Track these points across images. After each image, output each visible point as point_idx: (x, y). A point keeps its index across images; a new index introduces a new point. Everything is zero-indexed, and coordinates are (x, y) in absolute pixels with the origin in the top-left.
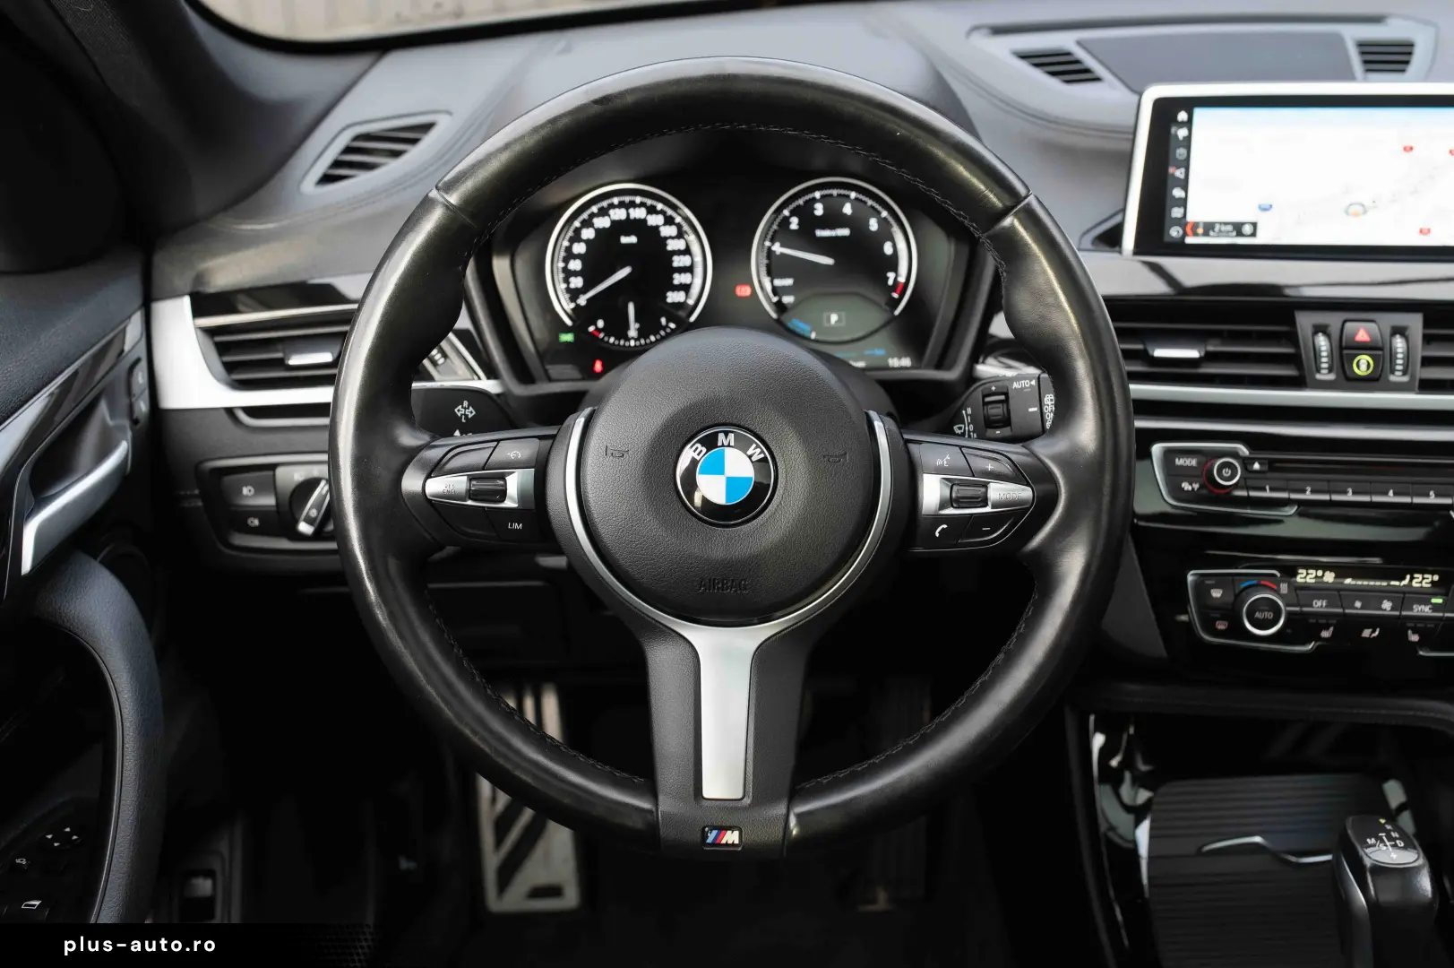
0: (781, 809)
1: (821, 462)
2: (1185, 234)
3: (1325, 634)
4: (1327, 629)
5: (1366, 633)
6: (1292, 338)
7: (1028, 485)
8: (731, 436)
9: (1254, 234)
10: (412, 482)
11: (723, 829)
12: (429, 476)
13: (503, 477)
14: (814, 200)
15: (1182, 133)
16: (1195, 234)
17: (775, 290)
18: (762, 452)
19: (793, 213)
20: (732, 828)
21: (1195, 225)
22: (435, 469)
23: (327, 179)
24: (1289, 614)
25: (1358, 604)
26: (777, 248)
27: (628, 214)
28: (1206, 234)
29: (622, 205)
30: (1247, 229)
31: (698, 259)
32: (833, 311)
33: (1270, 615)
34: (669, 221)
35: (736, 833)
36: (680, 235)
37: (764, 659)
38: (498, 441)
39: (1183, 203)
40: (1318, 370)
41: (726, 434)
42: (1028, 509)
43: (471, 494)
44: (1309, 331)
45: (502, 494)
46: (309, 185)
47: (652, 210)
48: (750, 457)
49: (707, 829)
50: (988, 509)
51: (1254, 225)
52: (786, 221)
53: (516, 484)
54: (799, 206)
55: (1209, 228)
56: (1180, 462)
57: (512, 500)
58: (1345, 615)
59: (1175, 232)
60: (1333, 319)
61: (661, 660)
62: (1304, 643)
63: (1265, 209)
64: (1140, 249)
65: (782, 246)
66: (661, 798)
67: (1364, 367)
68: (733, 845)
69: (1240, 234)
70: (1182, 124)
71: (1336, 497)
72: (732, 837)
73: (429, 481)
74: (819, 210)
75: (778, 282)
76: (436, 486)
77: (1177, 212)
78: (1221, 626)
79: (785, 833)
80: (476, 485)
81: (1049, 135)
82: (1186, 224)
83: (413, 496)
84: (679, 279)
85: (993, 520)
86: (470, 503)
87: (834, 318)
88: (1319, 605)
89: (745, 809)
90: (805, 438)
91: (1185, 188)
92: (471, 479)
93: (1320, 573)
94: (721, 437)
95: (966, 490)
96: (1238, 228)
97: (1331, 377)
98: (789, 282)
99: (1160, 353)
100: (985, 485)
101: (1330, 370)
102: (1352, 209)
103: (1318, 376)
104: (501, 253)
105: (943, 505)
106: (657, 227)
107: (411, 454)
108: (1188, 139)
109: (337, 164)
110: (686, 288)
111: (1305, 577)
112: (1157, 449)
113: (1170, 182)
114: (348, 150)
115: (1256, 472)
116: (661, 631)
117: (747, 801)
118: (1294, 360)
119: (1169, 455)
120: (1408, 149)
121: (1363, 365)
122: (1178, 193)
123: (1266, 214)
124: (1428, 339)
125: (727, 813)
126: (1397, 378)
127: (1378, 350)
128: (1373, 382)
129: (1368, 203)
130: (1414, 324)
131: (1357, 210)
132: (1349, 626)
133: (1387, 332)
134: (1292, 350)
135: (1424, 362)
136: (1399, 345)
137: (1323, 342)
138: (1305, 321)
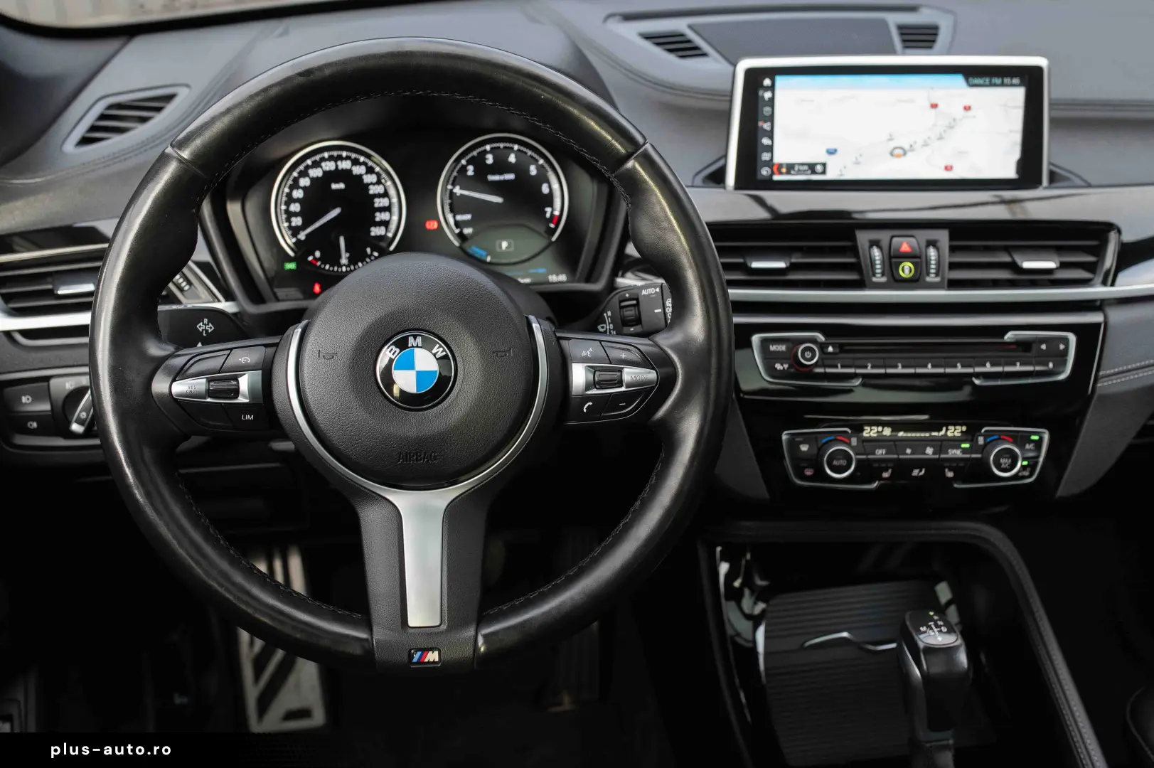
0: (471, 632)
1: (490, 356)
2: (773, 173)
3: (886, 475)
4: (887, 470)
5: (915, 472)
6: (854, 250)
7: (653, 368)
8: (419, 340)
9: (824, 172)
10: (160, 385)
11: (425, 650)
12: (174, 380)
13: (236, 378)
14: (485, 152)
15: (767, 95)
16: (781, 173)
17: (457, 224)
18: (444, 350)
19: (469, 162)
20: (432, 649)
21: (780, 166)
22: (179, 374)
23: (85, 141)
24: (858, 461)
25: (909, 451)
26: (458, 190)
27: (337, 166)
28: (788, 173)
29: (331, 158)
30: (819, 168)
31: (395, 200)
32: (504, 239)
33: (843, 462)
34: (370, 170)
35: (436, 653)
36: (379, 182)
37: (453, 514)
38: (231, 349)
39: (770, 149)
40: (874, 275)
41: (415, 337)
42: (653, 388)
43: (210, 393)
44: (867, 245)
45: (236, 392)
46: (70, 146)
47: (356, 162)
48: (435, 355)
49: (413, 651)
50: (623, 389)
51: (824, 165)
52: (464, 169)
53: (246, 383)
54: (473, 157)
55: (790, 167)
56: (773, 348)
57: (244, 396)
58: (899, 460)
59: (765, 172)
60: (883, 236)
61: (371, 518)
62: (870, 482)
63: (831, 152)
64: (739, 185)
65: (461, 189)
66: (375, 629)
67: (907, 271)
68: (434, 662)
69: (814, 172)
70: (767, 89)
71: (890, 371)
72: (433, 656)
73: (174, 384)
74: (490, 159)
75: (459, 218)
76: (180, 388)
77: (765, 156)
78: (809, 472)
79: (474, 651)
80: (213, 385)
82: (773, 165)
83: (162, 396)
84: (380, 217)
85: (628, 397)
86: (209, 400)
87: (504, 245)
88: (880, 453)
89: (442, 633)
90: (479, 339)
91: (771, 138)
92: (209, 381)
93: (880, 429)
94: (411, 340)
95: (605, 374)
96: (812, 167)
97: (884, 279)
98: (468, 217)
99: (756, 265)
100: (620, 370)
101: (883, 274)
102: (896, 151)
103: (874, 279)
104: (234, 198)
105: (588, 387)
106: (360, 176)
107: (158, 363)
108: (772, 100)
109: (93, 128)
110: (386, 224)
111: (870, 432)
112: (756, 339)
113: (760, 133)
114: (103, 117)
115: (830, 353)
116: (373, 497)
117: (444, 627)
118: (856, 267)
119: (765, 343)
120: (934, 106)
121: (906, 269)
122: (766, 141)
123: (833, 157)
124: (953, 249)
125: (428, 637)
126: (931, 278)
127: (917, 258)
128: (914, 282)
129: (907, 147)
130: (943, 236)
131: (899, 153)
132: (903, 468)
133: (923, 244)
134: (855, 260)
135: (951, 266)
136: (933, 253)
137: (877, 254)
138: (863, 237)
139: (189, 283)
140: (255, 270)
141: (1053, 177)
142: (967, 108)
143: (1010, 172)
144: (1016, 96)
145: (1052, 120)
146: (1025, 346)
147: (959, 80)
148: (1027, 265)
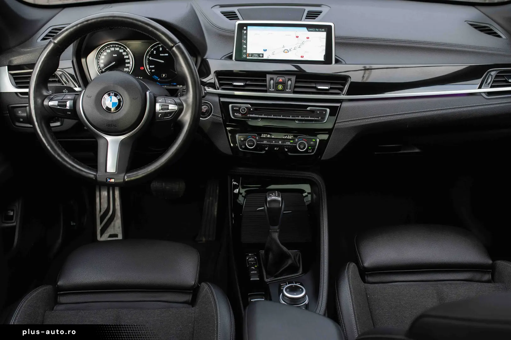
0: (123, 175)
1: (133, 99)
2: (247, 57)
3: (266, 149)
4: (267, 148)
5: (275, 149)
6: (265, 81)
7: (177, 105)
8: (113, 94)
9: (263, 57)
10: (46, 103)
11: (111, 179)
12: (49, 101)
13: (66, 102)
14: (159, 47)
15: (245, 32)
16: (249, 57)
17: (150, 68)
18: (120, 97)
19: (154, 50)
20: (113, 178)
21: (249, 54)
22: (51, 100)
23: (44, 39)
24: (257, 144)
25: (274, 142)
26: (150, 58)
27: (115, 49)
28: (251, 57)
29: (113, 47)
30: (261, 55)
31: (131, 60)
32: (164, 74)
33: (252, 144)
34: (124, 51)
35: (114, 179)
36: (127, 55)
37: (122, 143)
38: (66, 94)
39: (246, 49)
40: (270, 88)
41: (112, 93)
42: (177, 111)
43: (58, 105)
44: (269, 79)
45: (66, 106)
46: (39, 40)
47: (120, 48)
48: (117, 98)
49: (108, 179)
50: (169, 111)
51: (263, 54)
52: (153, 52)
53: (69, 104)
54: (155, 48)
55: (252, 55)
56: (235, 108)
57: (68, 107)
58: (270, 144)
59: (244, 56)
60: (274, 77)
61: (101, 142)
62: (262, 151)
63: (265, 50)
64: (236, 60)
65: (151, 58)
66: (98, 172)
67: (280, 88)
68: (113, 182)
69: (259, 57)
70: (245, 30)
71: (269, 117)
72: (113, 180)
73: (49, 102)
74: (161, 49)
75: (151, 66)
76: (51, 103)
77: (244, 51)
78: (243, 147)
79: (124, 180)
80: (60, 103)
81: (221, 32)
82: (247, 54)
83: (46, 105)
84: (127, 65)
85: (170, 113)
86: (58, 107)
87: (164, 75)
88: (265, 142)
89: (116, 174)
90: (129, 93)
91: (246, 46)
92: (59, 102)
93: (267, 135)
94: (111, 94)
95: (165, 107)
96: (259, 55)
97: (273, 90)
98: (153, 66)
99: (235, 84)
100: (168, 106)
101: (273, 88)
102: (285, 51)
103: (270, 90)
104: (83, 58)
105: (160, 110)
106: (122, 52)
107: (46, 97)
108: (247, 33)
109: (47, 36)
110: (128, 67)
111: (264, 136)
112: (230, 106)
113: (243, 44)
114: (50, 32)
115: (252, 111)
116: (101, 137)
117: (116, 173)
118: (265, 86)
119: (232, 107)
120: (297, 37)
121: (280, 87)
122: (245, 46)
123: (265, 52)
124: (296, 82)
125: (112, 175)
126: (288, 90)
127: (284, 83)
128: (282, 91)
129: (289, 50)
130: (293, 78)
132: (272, 147)
133: (287, 80)
134: (266, 84)
135: (295, 87)
136: (289, 82)
137: (272, 82)
138: (268, 77)
139: (68, 81)
140: (88, 79)
141: (337, 61)
142: (308, 38)
143: (322, 59)
144: (324, 35)
145: (336, 43)
146: (312, 111)
147: (305, 29)
148: (319, 87)
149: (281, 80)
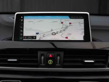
2: (23, 38)
6: (37, 57)
9: (36, 38)
15: (22, 20)
16: (25, 39)
21: (25, 36)
28: (27, 39)
30: (34, 37)
39: (23, 33)
40: (41, 63)
44: (40, 55)
51: (36, 37)
55: (27, 37)
59: (21, 38)
60: (45, 53)
63: (37, 34)
64: (14, 40)
67: (50, 62)
69: (33, 39)
70: (22, 19)
77: (21, 34)
82: (23, 36)
91: (23, 30)
96: (32, 37)
97: (44, 65)
99: (9, 60)
101: (44, 63)
102: (53, 33)
103: (41, 65)
112: (1, 81)
113: (20, 29)
118: (37, 61)
120: (62, 23)
122: (21, 31)
123: (38, 35)
124: (64, 57)
126: (58, 65)
127: (53, 59)
128: (53, 66)
129: (56, 32)
130: (62, 54)
131: (54, 34)
133: (56, 55)
134: (37, 59)
135: (64, 62)
136: (59, 58)
137: (43, 58)
138: (39, 53)
141: (93, 40)
142: (70, 23)
143: (82, 39)
144: (82, 21)
147: (68, 17)
148: (86, 61)
149: (51, 56)
